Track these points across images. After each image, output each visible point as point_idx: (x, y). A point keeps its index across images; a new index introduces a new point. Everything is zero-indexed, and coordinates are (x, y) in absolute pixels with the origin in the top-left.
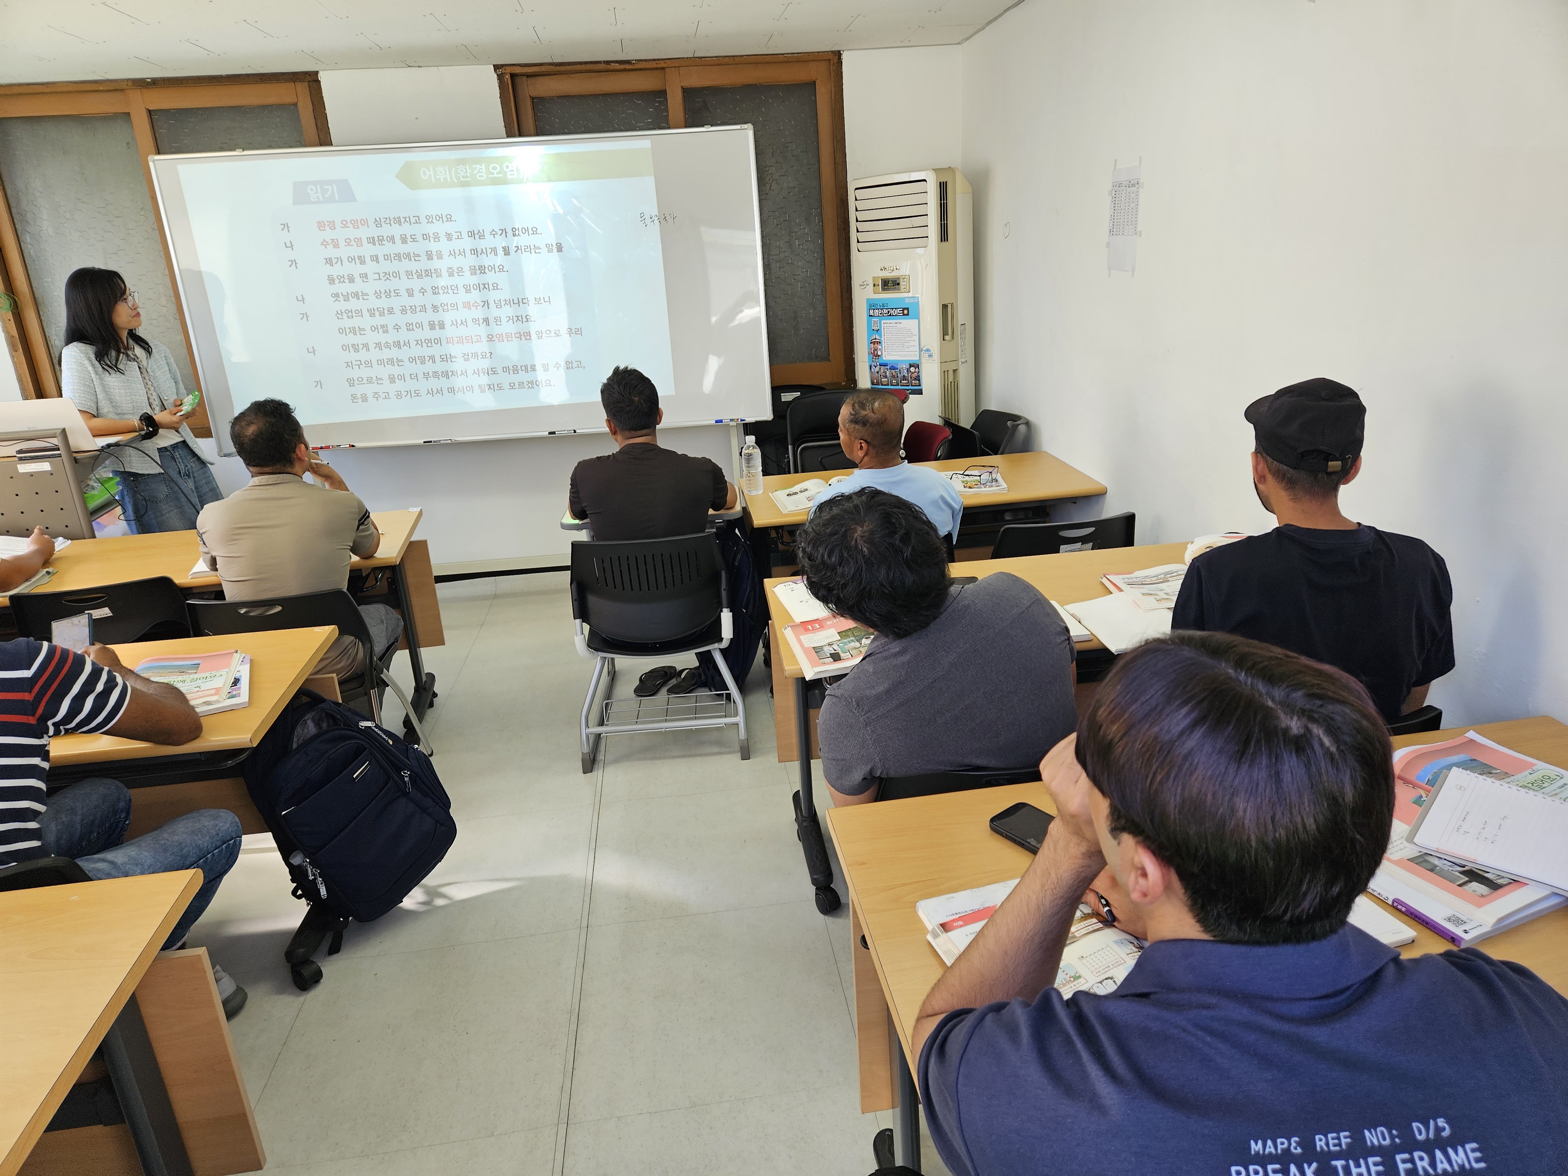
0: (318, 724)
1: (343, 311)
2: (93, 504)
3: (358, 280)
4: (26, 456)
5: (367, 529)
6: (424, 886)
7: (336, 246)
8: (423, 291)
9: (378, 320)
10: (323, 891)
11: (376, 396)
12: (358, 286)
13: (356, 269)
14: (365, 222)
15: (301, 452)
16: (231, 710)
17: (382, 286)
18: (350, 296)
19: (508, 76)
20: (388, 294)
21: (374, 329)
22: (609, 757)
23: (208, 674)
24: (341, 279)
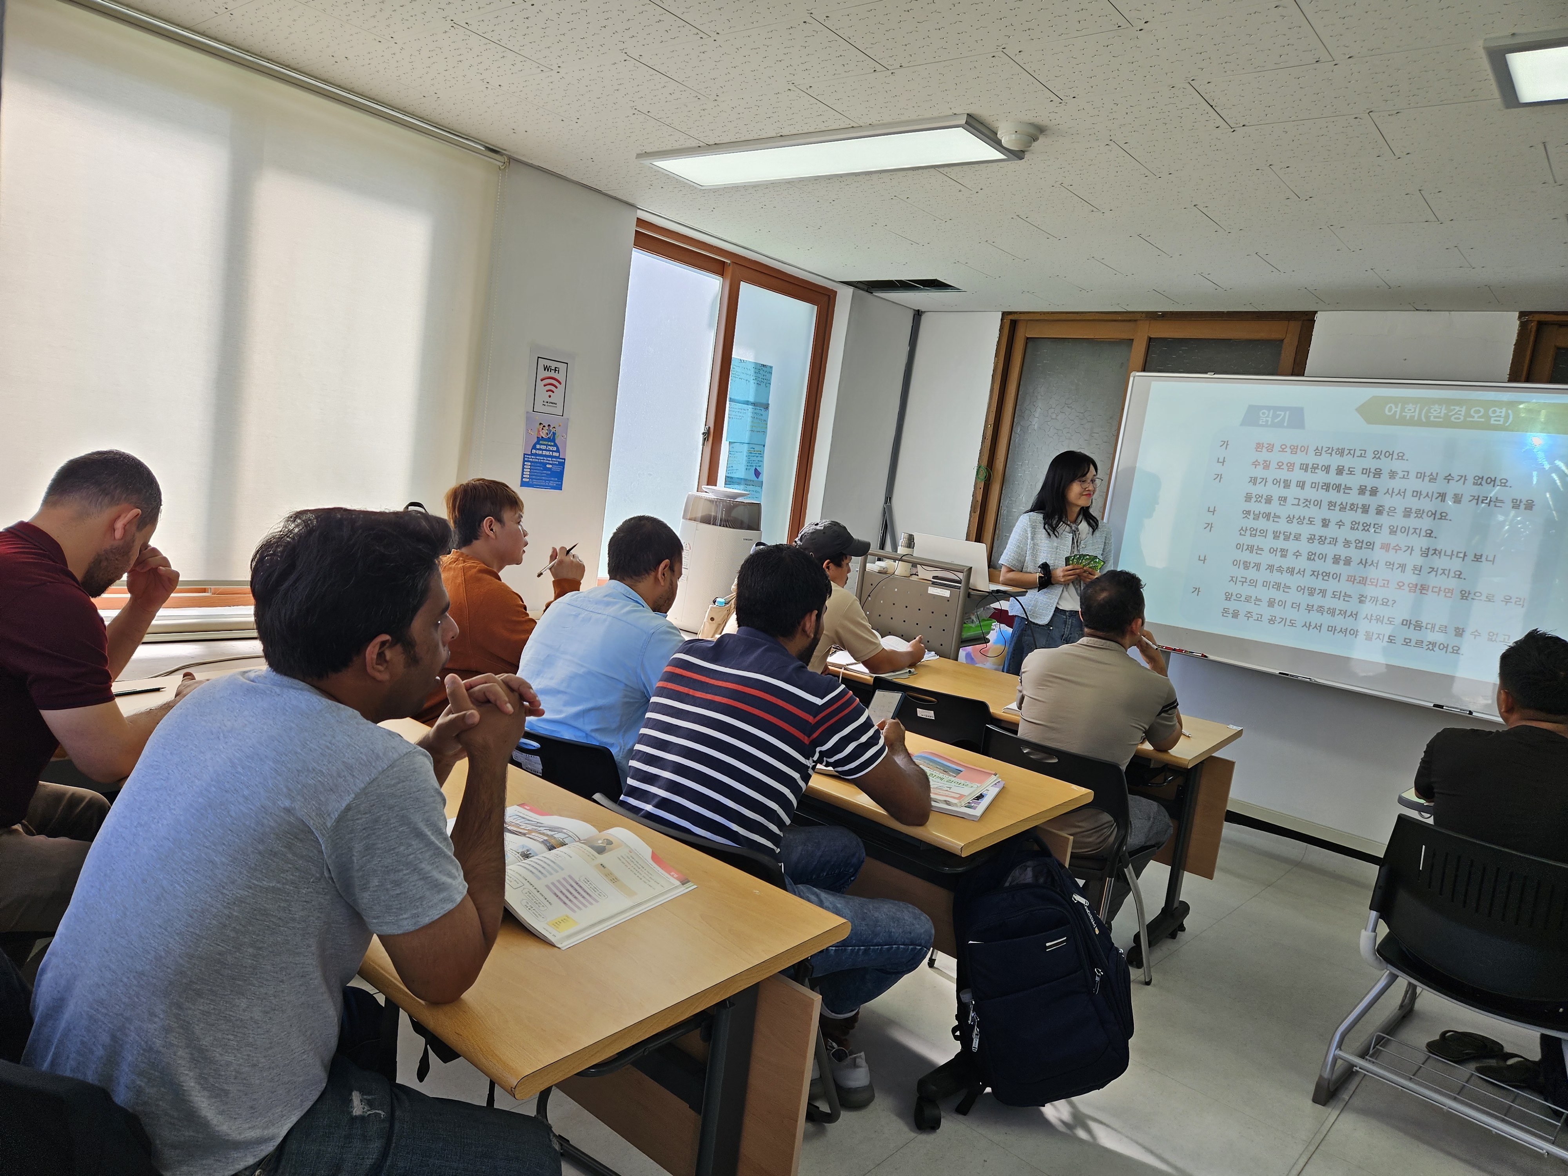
0: (1036, 876)
1: (1248, 528)
2: (966, 634)
3: (1275, 502)
4: (938, 582)
5: (1170, 719)
6: (1073, 1105)
7: (1267, 466)
8: (1340, 524)
9: (1280, 544)
10: (976, 1044)
11: (1249, 615)
12: (1274, 508)
13: (1277, 492)
14: (1305, 449)
15: (1136, 625)
16: (962, 817)
17: (1300, 511)
18: (1261, 515)
19: (1534, 325)
20: (1301, 521)
21: (1273, 551)
22: (1356, 1102)
23: (963, 782)
24: (1259, 498)
